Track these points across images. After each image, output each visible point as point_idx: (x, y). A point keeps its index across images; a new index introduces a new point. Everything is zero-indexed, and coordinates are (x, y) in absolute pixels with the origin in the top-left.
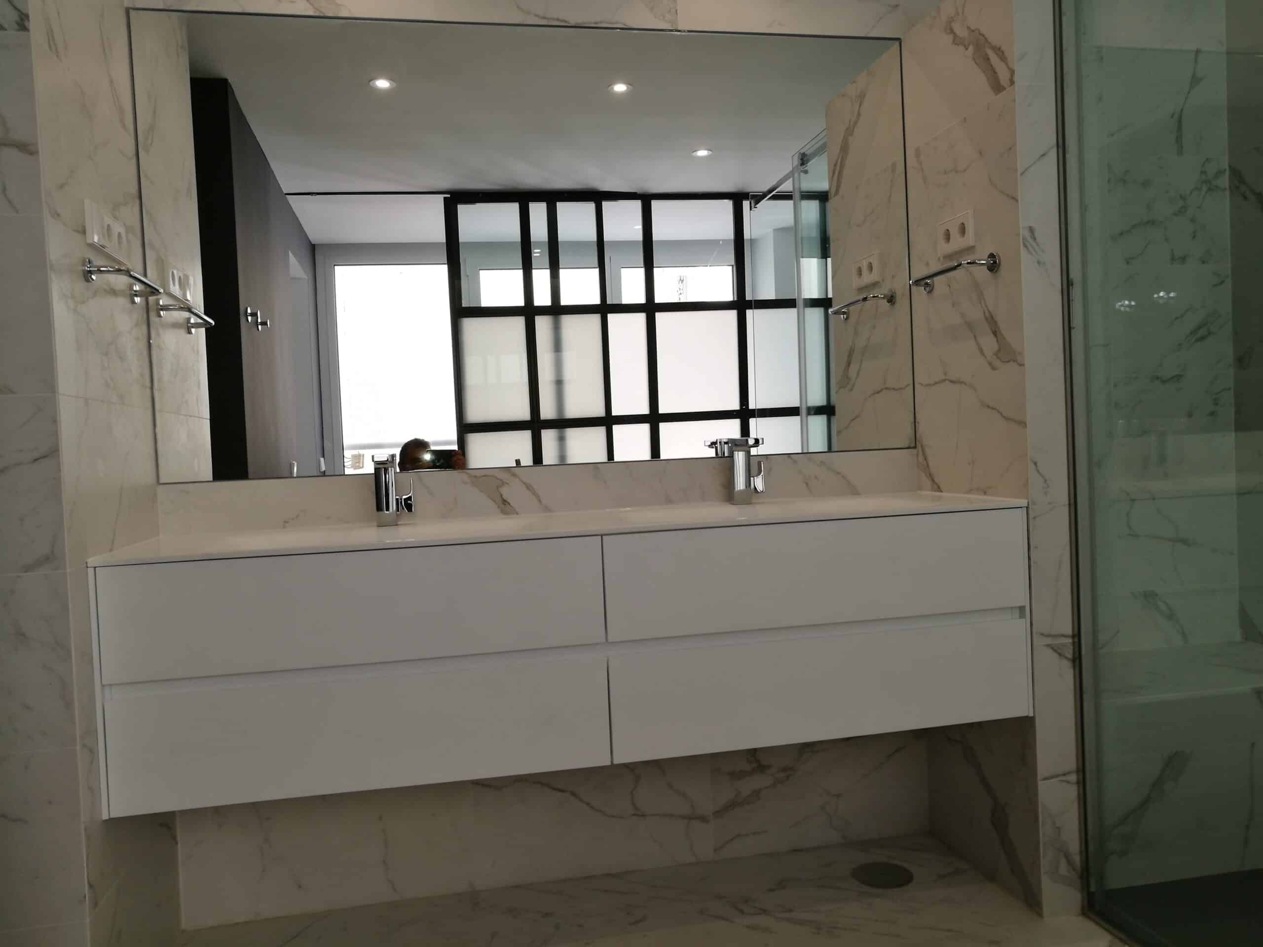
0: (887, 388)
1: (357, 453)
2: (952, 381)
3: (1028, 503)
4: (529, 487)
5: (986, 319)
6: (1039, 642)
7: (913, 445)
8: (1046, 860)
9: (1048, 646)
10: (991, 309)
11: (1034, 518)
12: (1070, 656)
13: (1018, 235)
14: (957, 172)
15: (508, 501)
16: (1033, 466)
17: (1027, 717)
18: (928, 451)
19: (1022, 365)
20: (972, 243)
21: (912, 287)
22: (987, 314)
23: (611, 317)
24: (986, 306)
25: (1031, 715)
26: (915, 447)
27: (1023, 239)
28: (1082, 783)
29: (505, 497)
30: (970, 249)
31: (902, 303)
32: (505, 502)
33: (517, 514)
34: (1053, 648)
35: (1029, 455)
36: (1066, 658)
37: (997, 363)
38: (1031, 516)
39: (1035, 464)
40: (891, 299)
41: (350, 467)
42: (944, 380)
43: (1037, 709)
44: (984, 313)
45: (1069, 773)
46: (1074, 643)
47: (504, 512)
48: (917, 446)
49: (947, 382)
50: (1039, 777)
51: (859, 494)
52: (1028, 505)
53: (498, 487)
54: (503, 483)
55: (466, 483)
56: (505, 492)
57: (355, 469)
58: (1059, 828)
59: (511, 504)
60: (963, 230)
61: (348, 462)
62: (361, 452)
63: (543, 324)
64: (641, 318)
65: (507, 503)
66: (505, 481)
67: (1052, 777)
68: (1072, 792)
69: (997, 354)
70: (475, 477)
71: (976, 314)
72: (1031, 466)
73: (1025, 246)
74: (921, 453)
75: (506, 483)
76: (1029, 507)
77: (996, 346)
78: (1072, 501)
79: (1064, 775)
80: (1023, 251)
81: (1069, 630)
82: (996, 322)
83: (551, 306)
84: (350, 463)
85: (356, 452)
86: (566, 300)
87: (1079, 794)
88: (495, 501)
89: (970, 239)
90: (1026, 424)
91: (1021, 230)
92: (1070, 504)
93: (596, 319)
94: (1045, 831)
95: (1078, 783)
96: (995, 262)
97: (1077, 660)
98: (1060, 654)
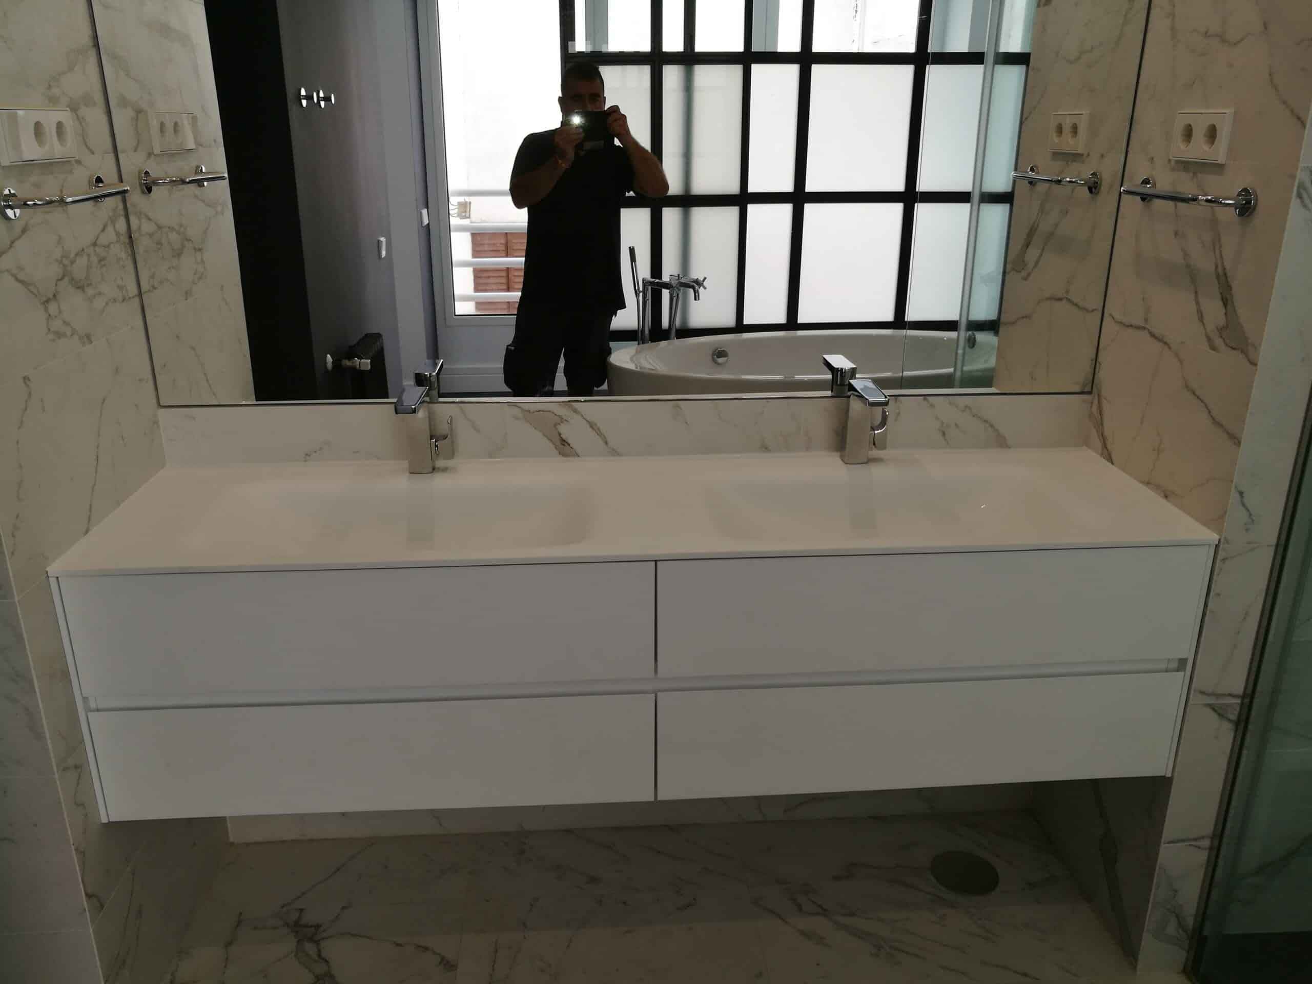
0: (1069, 300)
1: (463, 201)
2: (1153, 335)
3: (1220, 540)
4: (592, 425)
5: (1218, 276)
6: (1195, 699)
7: (1087, 389)
8: (1152, 918)
9: (1209, 705)
10: (1228, 265)
11: (1224, 560)
12: (1234, 717)
13: (1293, 177)
14: (1224, 41)
15: (569, 441)
16: (1237, 496)
17: (1164, 777)
18: (1106, 406)
19: (1254, 364)
20: (1221, 160)
21: (1122, 194)
22: (1220, 270)
23: (756, 68)
24: (1221, 257)
25: (1169, 775)
26: (1090, 393)
27: (1299, 187)
28: (1215, 851)
29: (564, 436)
30: (1218, 168)
31: (1107, 199)
32: (564, 442)
33: (579, 456)
34: (1213, 709)
35: (1234, 481)
36: (1230, 720)
37: (1218, 342)
38: (1219, 558)
39: (1241, 494)
40: (1093, 187)
41: (455, 215)
42: (1144, 328)
43: (1177, 769)
44: (1216, 267)
45: (1203, 838)
46: (1242, 705)
47: (562, 454)
48: (1093, 392)
49: (1146, 331)
50: (1163, 840)
51: (1009, 448)
52: (1219, 542)
53: (556, 425)
54: (562, 420)
55: (517, 418)
56: (564, 430)
57: (461, 219)
58: (1176, 891)
59: (571, 445)
60: (1212, 134)
61: (453, 210)
62: (467, 199)
63: (672, 75)
64: (793, 70)
65: (566, 444)
66: (564, 417)
67: (1178, 841)
68: (1202, 857)
69: (1221, 330)
70: (529, 411)
71: (1205, 264)
72: (1234, 494)
73: (1300, 196)
74: (1096, 402)
75: (566, 421)
76: (1219, 546)
77: (1222, 321)
78: (1283, 542)
79: (1196, 840)
80: (1294, 203)
81: (1239, 688)
82: (1229, 288)
83: (684, 52)
84: (456, 211)
85: (461, 199)
86: (702, 45)
87: (1208, 860)
88: (550, 440)
89: (1220, 152)
90: (1239, 443)
91: (1299, 171)
92: (1277, 546)
93: (736, 71)
94: (1158, 893)
95: (1211, 849)
96: (1248, 202)
97: (1242, 724)
98: (1219, 715)
